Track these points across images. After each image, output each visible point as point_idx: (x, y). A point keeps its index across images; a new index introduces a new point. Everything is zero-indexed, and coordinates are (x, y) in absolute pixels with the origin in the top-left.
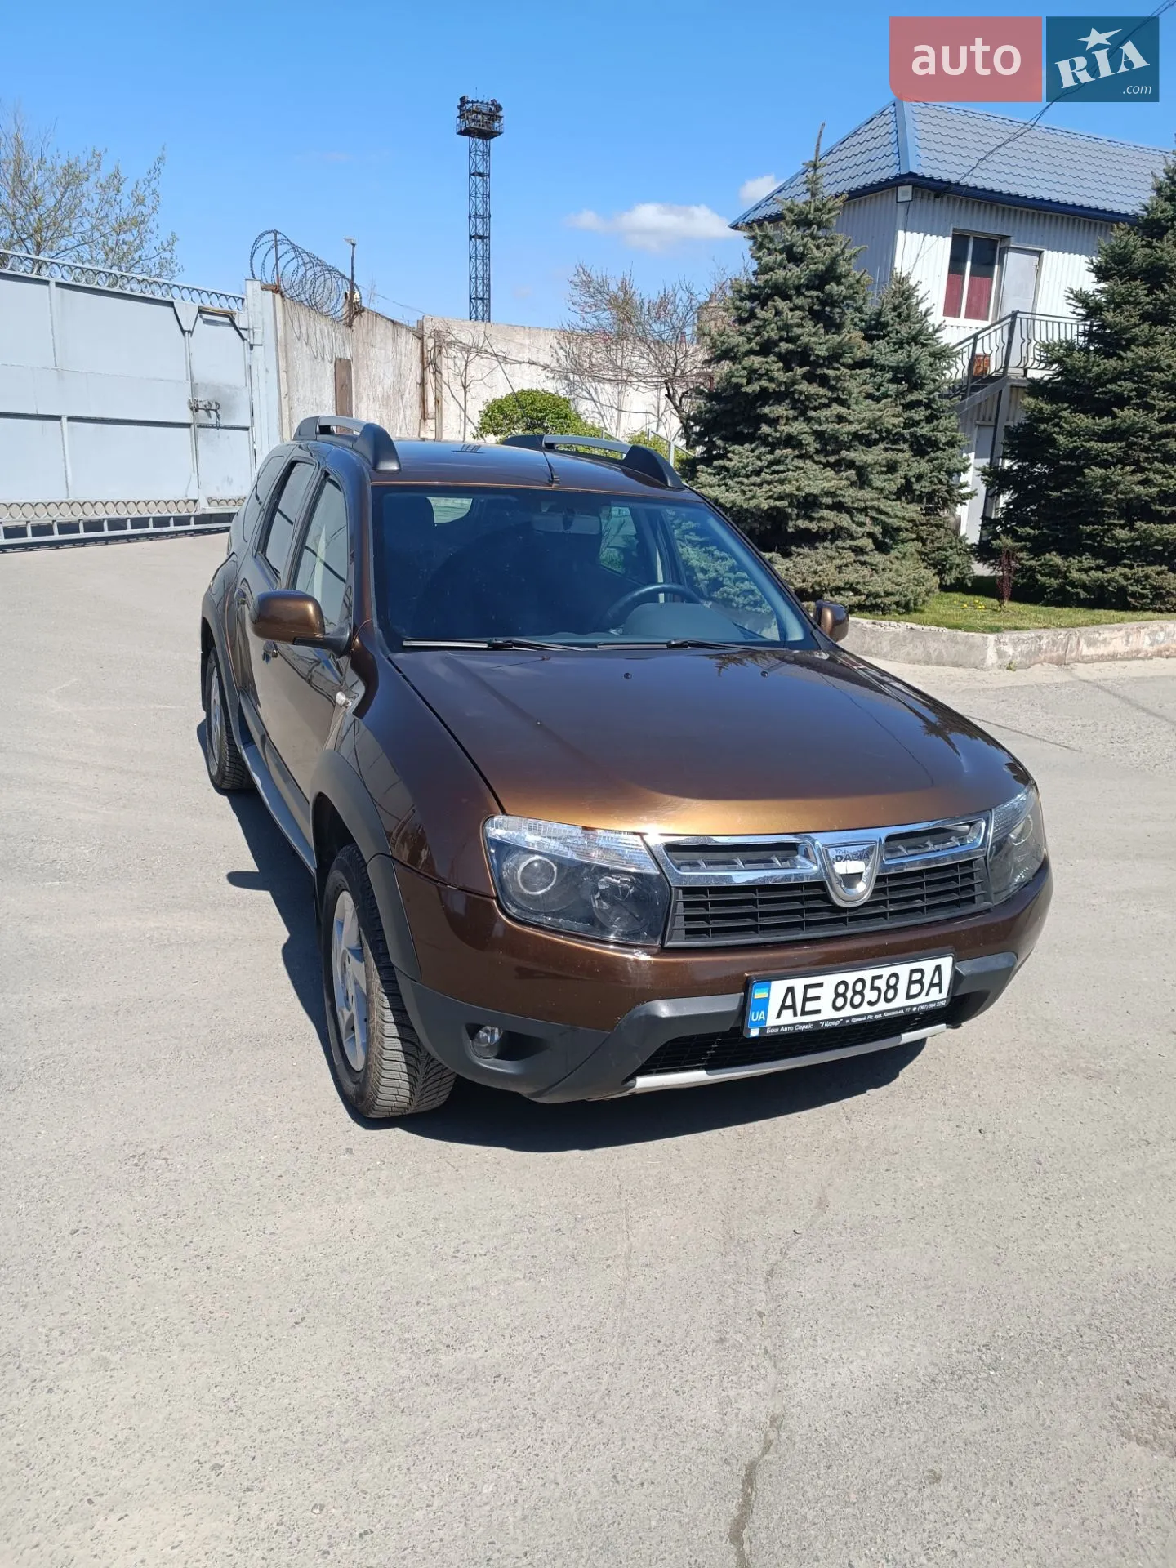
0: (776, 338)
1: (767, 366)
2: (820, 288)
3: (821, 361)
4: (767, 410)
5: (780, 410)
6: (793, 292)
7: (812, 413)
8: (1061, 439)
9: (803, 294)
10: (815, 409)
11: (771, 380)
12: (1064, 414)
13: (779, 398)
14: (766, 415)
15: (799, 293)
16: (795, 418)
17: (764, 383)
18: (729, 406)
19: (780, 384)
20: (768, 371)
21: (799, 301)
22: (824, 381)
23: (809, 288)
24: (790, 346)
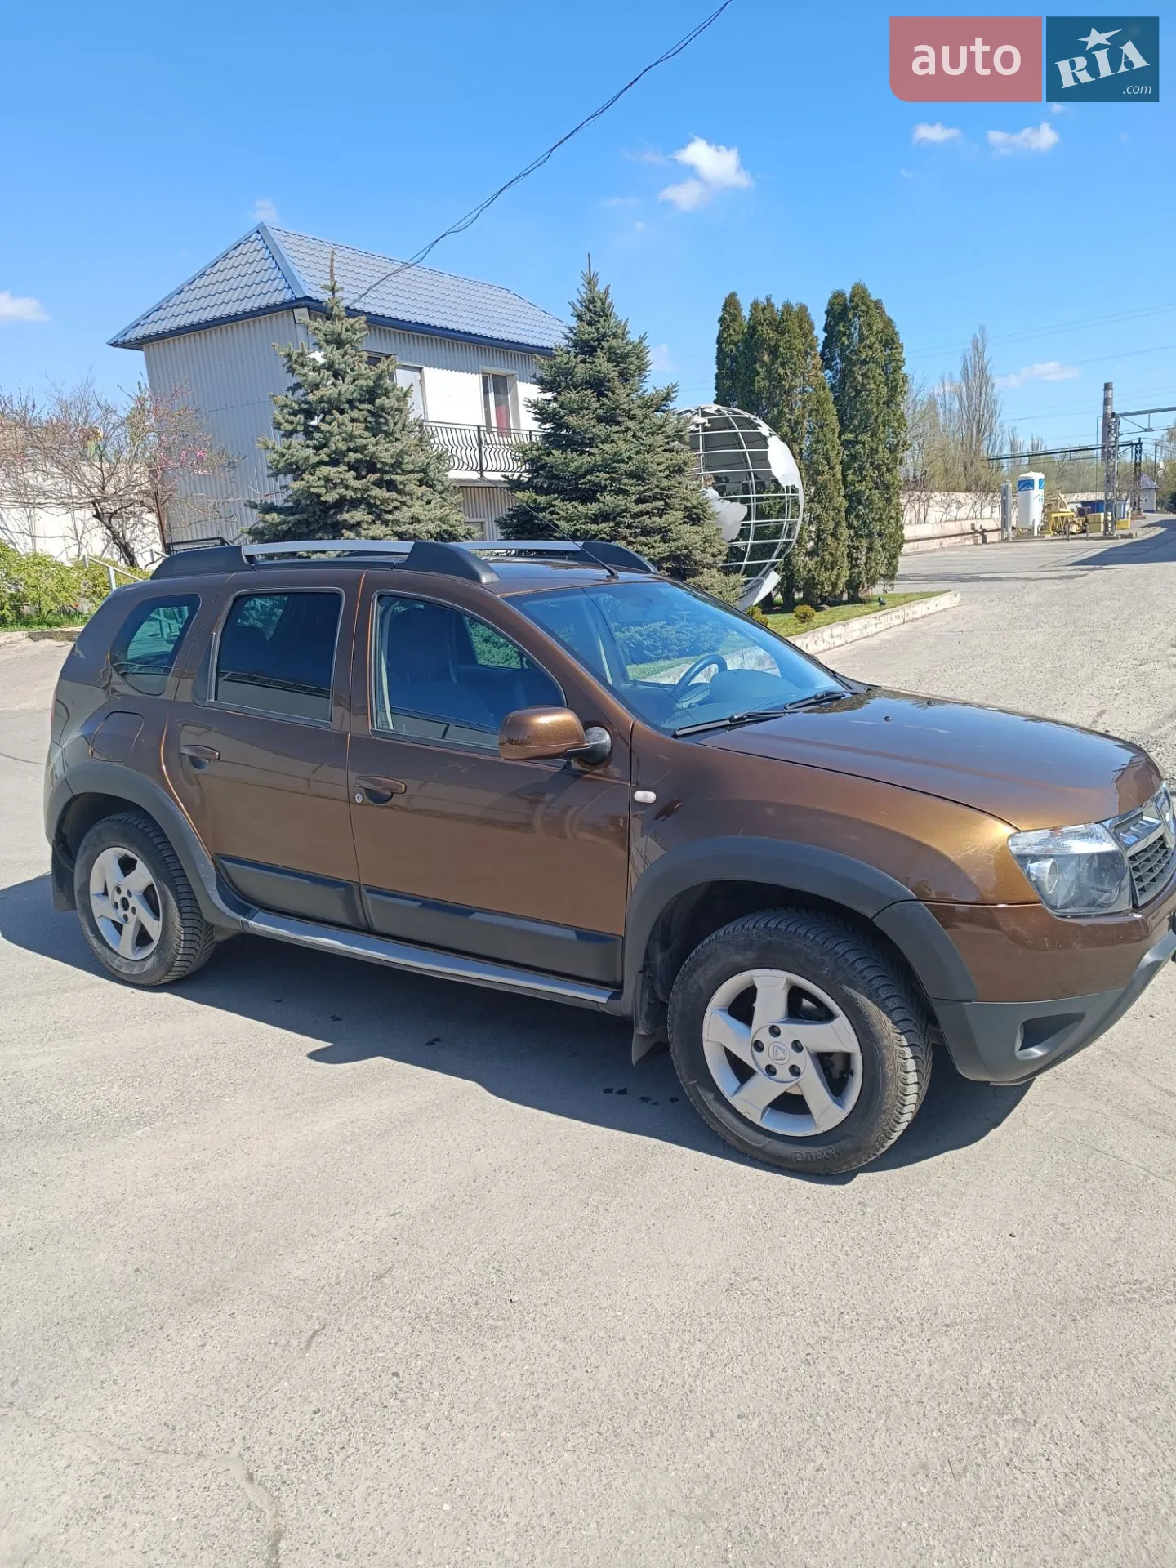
0: (345, 448)
1: (341, 476)
2: (372, 402)
3: (387, 468)
4: (346, 516)
5: (358, 515)
6: (347, 406)
7: (388, 517)
8: (563, 524)
9: (357, 408)
10: (390, 512)
11: (347, 487)
12: (557, 502)
13: (354, 504)
14: (345, 520)
15: (353, 407)
16: (373, 522)
17: (343, 491)
18: (305, 516)
19: (356, 490)
20: (342, 480)
21: (355, 414)
22: (391, 485)
23: (361, 402)
24: (359, 456)
